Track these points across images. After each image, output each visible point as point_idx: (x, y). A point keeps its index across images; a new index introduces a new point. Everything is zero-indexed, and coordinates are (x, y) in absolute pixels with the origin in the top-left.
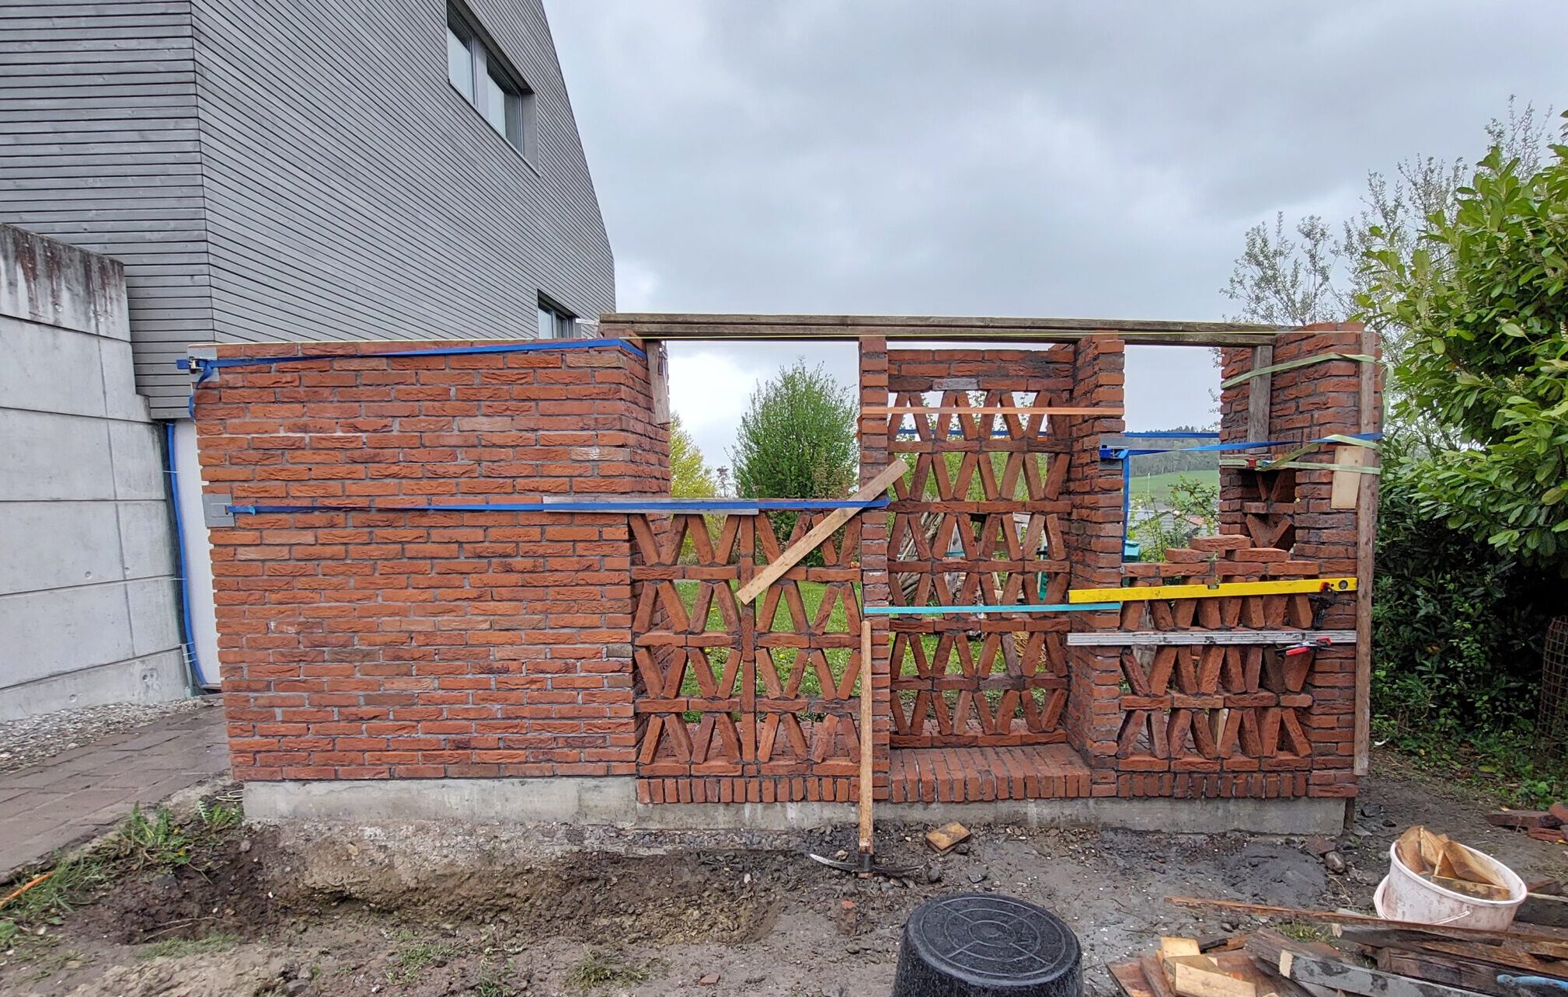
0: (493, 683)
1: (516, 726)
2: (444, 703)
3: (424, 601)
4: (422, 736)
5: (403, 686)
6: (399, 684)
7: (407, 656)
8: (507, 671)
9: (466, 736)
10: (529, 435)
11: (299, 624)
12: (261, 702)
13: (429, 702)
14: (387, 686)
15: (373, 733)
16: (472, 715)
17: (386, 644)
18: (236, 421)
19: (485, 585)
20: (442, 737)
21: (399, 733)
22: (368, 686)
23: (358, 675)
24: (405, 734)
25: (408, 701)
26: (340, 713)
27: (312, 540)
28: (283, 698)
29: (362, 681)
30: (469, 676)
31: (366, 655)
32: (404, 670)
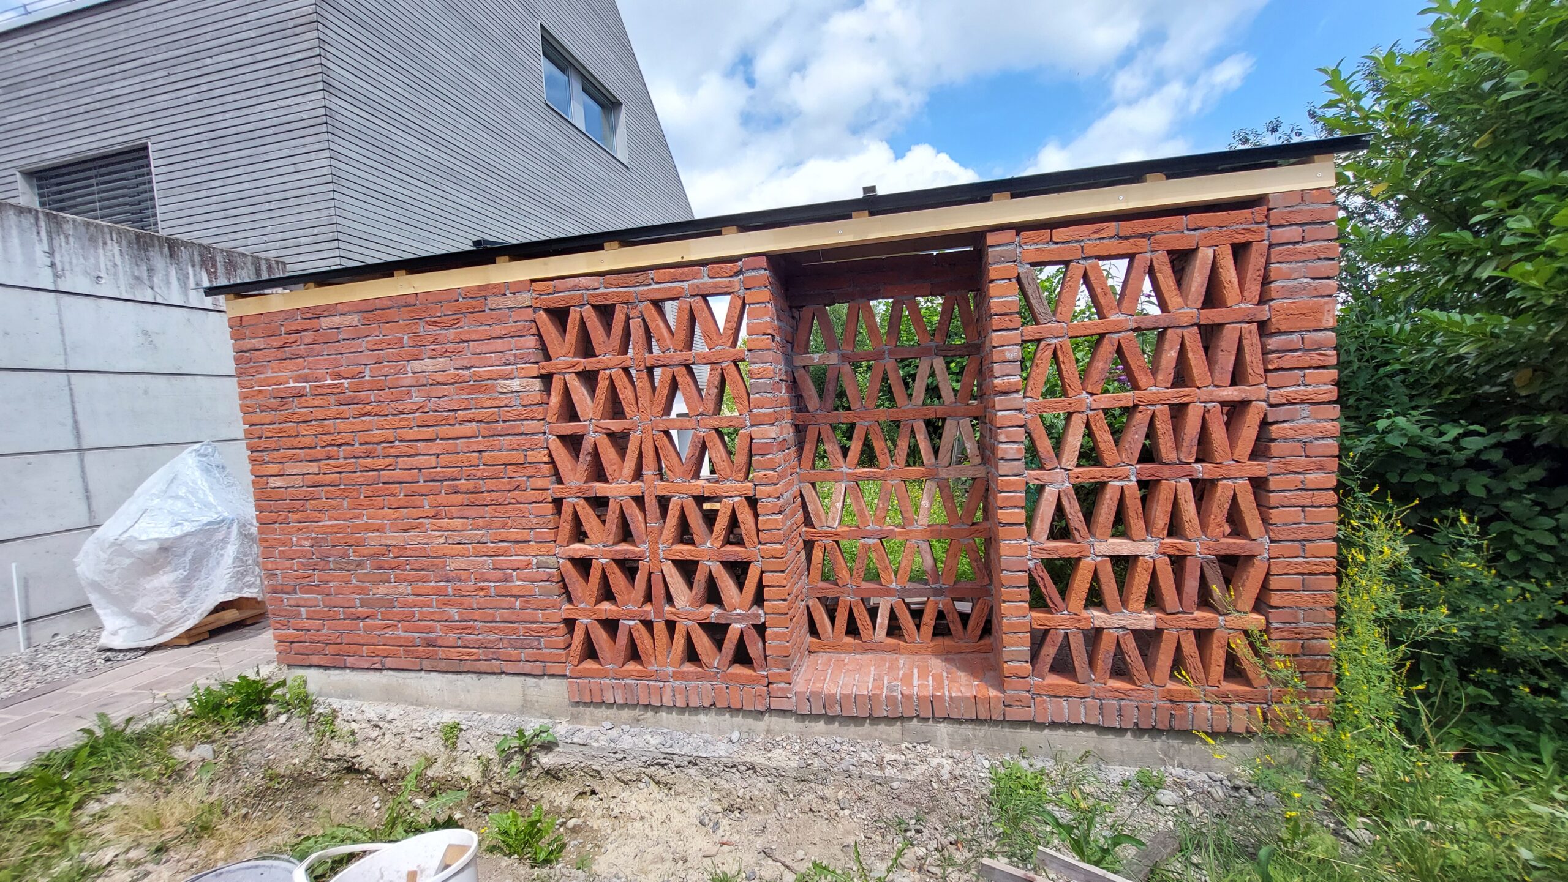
0: (450, 590)
1: (470, 628)
2: (415, 606)
3: (396, 519)
4: (403, 634)
5: (385, 591)
6: (382, 590)
7: (386, 566)
8: (460, 580)
9: (434, 635)
10: (466, 372)
11: (312, 539)
12: (292, 602)
13: (405, 605)
14: (375, 591)
15: (368, 630)
16: (436, 617)
17: (371, 556)
18: (262, 376)
19: (440, 505)
20: (417, 635)
21: (386, 630)
22: (363, 590)
23: (354, 581)
24: (390, 632)
25: (389, 604)
26: (344, 613)
27: (316, 470)
28: (305, 600)
29: (357, 586)
30: (432, 584)
31: (359, 565)
32: (385, 577)
